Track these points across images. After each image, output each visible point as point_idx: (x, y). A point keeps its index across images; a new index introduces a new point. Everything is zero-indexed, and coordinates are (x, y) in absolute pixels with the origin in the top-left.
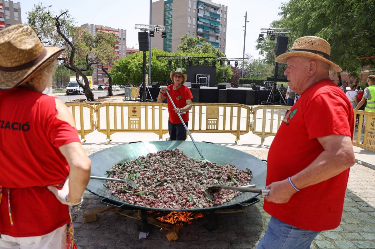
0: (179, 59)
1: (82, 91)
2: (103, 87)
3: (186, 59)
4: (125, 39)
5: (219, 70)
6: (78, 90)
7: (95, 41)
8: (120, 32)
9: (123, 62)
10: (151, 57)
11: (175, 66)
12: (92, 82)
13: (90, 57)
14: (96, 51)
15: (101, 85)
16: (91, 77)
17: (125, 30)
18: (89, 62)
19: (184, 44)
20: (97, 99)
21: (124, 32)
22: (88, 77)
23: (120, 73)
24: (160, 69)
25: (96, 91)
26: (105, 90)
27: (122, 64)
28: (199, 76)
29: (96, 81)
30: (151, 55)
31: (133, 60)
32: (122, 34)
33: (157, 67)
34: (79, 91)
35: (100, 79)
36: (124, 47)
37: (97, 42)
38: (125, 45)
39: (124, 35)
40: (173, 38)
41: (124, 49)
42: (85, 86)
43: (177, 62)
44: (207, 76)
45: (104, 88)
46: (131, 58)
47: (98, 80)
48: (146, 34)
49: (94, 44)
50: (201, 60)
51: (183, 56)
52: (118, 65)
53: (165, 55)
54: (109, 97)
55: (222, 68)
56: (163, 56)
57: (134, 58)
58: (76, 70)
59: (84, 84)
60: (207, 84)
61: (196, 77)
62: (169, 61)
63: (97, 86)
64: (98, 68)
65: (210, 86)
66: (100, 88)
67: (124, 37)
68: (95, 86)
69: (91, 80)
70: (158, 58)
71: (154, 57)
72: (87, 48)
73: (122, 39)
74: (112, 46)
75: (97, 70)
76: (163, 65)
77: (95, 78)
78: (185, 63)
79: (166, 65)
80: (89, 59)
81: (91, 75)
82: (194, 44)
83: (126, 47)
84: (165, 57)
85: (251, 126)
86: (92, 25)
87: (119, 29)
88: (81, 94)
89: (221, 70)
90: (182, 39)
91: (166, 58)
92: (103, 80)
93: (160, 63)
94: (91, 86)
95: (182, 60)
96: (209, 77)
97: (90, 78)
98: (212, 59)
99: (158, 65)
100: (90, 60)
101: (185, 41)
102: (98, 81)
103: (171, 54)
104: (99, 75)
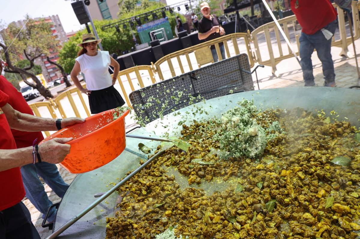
0: (126, 22)
1: (38, 93)
2: (59, 81)
3: (133, 20)
4: (60, 25)
5: (171, 20)
6: (33, 93)
7: (27, 33)
8: (52, 18)
9: (67, 46)
10: (96, 30)
11: (124, 31)
12: (44, 79)
13: (29, 52)
14: (32, 43)
15: (56, 81)
16: (41, 75)
17: (57, 15)
18: (29, 57)
19: (123, 8)
20: (56, 94)
21: (56, 18)
22: (38, 76)
23: (69, 59)
24: (109, 39)
25: (53, 87)
26: (62, 83)
27: (67, 49)
28: (154, 33)
29: (49, 78)
30: (95, 28)
31: (78, 40)
32: (55, 20)
33: (106, 39)
34: (35, 94)
35: (52, 75)
36: (63, 33)
37: (29, 33)
38: (63, 31)
39: (57, 20)
40: (109, 7)
41: (64, 36)
42: (37, 85)
43: (125, 26)
44: (161, 30)
45: (60, 83)
46: (74, 39)
47: (50, 76)
48: (80, 3)
49: (28, 37)
50: (149, 16)
51: (128, 18)
52: (64, 52)
53: (110, 23)
54: (68, 88)
55: (173, 17)
56: (107, 25)
57: (78, 38)
58: (19, 71)
59: (35, 84)
60: (165, 38)
61: (151, 34)
62: (116, 28)
63: (53, 83)
64: (45, 64)
65: (168, 40)
66: (56, 84)
67: (59, 23)
68: (50, 83)
69: (43, 78)
70: (103, 29)
71: (99, 30)
72: (21, 43)
73: (58, 26)
74: (49, 32)
75: (45, 66)
76: (111, 34)
77: (47, 76)
78: (133, 24)
79: (115, 34)
80: (28, 55)
81: (41, 73)
82: (133, 5)
83: (65, 33)
84: (109, 25)
85: (255, 57)
86: (19, 22)
87: (49, 16)
88: (38, 96)
89: (174, 18)
90: (119, 4)
91: (111, 26)
92: (56, 75)
93: (107, 33)
94: (46, 85)
95: (130, 22)
96: (164, 30)
97: (40, 77)
98: (160, 10)
99: (106, 37)
100: (30, 55)
101: (123, 5)
102: (51, 78)
103: (115, 20)
104: (49, 71)
